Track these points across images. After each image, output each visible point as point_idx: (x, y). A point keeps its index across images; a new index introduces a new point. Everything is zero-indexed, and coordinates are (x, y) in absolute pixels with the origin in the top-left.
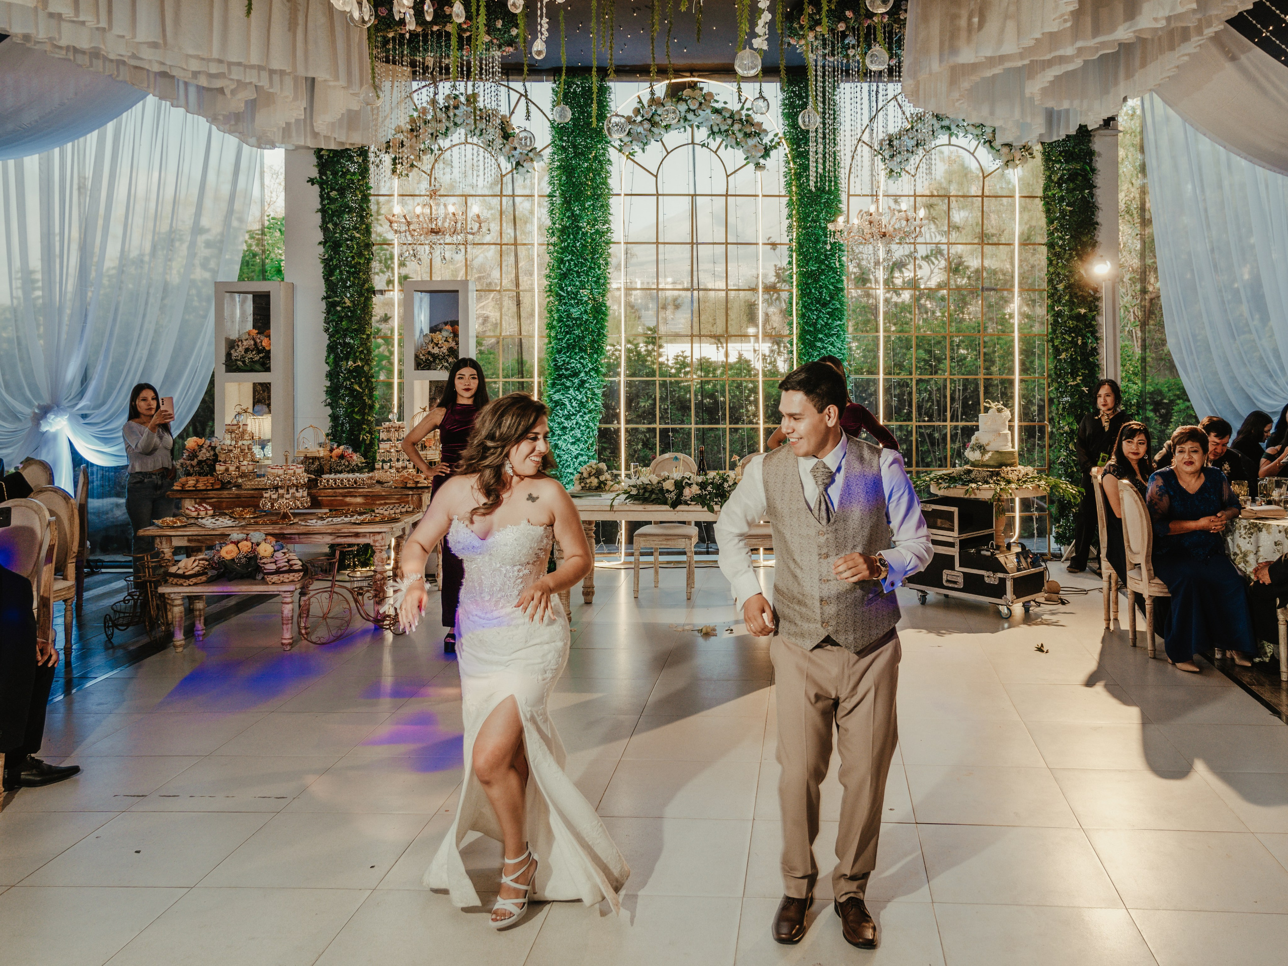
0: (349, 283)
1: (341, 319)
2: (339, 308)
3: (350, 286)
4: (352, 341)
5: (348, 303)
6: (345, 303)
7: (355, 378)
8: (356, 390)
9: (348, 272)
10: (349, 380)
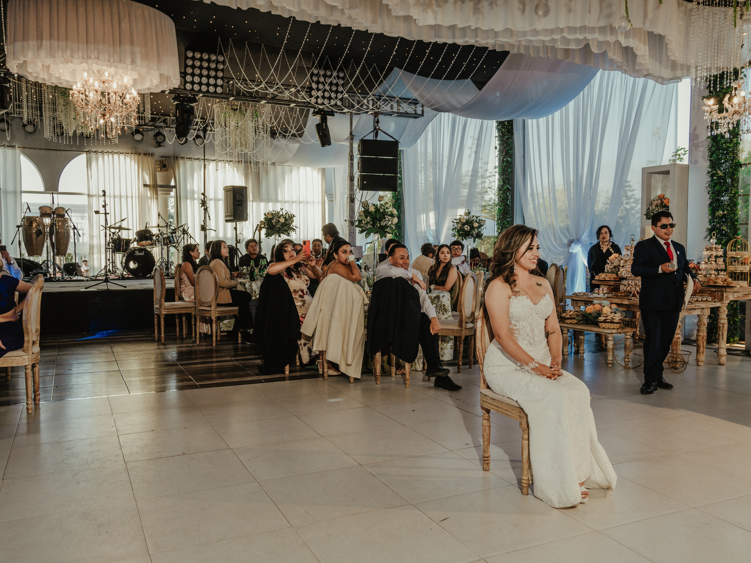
0: (723, 161)
1: (716, 184)
2: (715, 178)
3: (724, 163)
4: (722, 199)
5: (720, 174)
6: (718, 174)
7: (724, 222)
8: (723, 230)
9: (722, 154)
10: (720, 223)
